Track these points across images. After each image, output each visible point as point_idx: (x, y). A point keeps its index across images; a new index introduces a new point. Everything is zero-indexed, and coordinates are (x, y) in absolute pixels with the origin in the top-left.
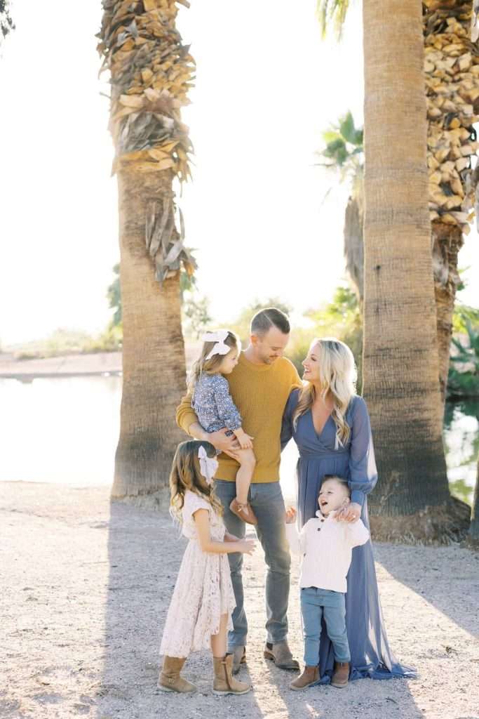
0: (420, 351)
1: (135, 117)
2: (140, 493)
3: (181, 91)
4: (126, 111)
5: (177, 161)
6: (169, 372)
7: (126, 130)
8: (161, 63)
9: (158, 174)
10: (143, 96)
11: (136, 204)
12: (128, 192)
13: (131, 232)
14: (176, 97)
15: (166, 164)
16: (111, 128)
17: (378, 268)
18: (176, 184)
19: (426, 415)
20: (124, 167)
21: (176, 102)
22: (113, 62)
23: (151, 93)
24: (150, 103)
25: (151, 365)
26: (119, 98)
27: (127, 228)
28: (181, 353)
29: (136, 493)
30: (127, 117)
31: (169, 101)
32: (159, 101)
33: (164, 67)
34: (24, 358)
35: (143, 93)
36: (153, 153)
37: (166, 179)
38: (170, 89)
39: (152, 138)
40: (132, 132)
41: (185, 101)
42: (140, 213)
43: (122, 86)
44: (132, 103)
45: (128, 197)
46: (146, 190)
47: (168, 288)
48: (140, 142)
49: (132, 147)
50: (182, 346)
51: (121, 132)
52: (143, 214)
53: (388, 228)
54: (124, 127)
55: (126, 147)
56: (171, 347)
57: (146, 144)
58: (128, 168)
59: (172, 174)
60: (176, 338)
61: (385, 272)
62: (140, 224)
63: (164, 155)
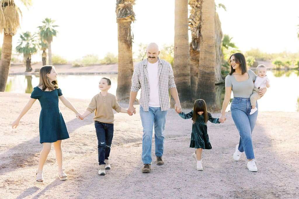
0: (185, 66)
1: (122, 9)
2: (122, 99)
4: (119, 8)
5: (132, 19)
6: (130, 71)
7: (119, 12)
9: (127, 22)
11: (122, 30)
12: (120, 27)
14: (132, 3)
15: (129, 20)
16: (116, 12)
17: (176, 48)
18: (132, 25)
19: (186, 81)
20: (119, 21)
21: (132, 4)
23: (126, 3)
24: (126, 5)
25: (125, 69)
26: (118, 4)
27: (120, 35)
28: (132, 66)
29: (121, 99)
30: (119, 9)
31: (130, 4)
32: (128, 5)
34: (77, 66)
35: (124, 3)
36: (126, 18)
37: (129, 23)
38: (131, 2)
39: (126, 14)
40: (121, 13)
41: (134, 4)
42: (123, 32)
43: (119, 2)
44: (121, 5)
45: (120, 28)
46: (124, 26)
47: (129, 50)
48: (123, 15)
49: (121, 16)
50: (133, 64)
51: (118, 13)
52: (124, 32)
53: (179, 39)
54: (119, 11)
55: (120, 16)
56: (130, 65)
57: (125, 16)
58: (120, 21)
59: (131, 22)
60: (131, 62)
61: (178, 49)
62: (123, 34)
63: (129, 18)
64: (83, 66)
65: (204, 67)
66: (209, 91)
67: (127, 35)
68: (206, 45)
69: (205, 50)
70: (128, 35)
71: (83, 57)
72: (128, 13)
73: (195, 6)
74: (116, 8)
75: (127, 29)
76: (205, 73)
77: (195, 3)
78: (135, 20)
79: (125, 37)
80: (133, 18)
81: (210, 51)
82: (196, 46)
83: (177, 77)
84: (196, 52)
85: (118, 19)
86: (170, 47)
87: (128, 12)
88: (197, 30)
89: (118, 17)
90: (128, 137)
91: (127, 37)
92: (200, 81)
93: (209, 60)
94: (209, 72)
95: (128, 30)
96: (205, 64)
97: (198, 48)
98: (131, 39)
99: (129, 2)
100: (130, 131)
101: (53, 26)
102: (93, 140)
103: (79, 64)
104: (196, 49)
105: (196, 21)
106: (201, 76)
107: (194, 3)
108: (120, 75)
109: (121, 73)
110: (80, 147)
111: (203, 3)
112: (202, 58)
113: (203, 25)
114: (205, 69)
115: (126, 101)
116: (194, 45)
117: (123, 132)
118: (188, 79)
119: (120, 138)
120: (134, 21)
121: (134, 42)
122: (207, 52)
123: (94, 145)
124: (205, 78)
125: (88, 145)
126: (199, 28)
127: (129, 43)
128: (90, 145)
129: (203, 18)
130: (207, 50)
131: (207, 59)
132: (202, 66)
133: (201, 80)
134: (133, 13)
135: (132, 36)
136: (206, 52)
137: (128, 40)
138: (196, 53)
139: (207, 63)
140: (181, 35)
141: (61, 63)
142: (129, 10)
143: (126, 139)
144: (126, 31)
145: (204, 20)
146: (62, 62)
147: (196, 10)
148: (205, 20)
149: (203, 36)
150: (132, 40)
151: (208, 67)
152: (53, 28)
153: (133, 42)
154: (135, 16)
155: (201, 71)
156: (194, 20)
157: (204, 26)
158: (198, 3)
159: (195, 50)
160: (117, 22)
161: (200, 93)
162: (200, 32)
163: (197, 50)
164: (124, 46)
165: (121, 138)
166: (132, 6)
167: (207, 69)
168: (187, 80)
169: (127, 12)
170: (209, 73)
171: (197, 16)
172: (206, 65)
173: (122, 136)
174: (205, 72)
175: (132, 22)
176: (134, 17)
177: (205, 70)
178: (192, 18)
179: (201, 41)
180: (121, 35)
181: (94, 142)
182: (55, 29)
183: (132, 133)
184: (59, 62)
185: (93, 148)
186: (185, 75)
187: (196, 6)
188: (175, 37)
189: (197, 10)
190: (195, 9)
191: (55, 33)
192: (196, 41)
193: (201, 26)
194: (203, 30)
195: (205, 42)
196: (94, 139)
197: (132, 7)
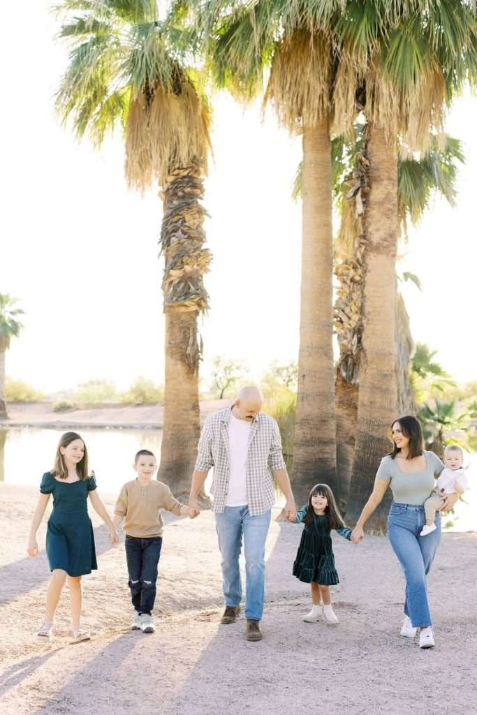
0: (324, 421)
1: (177, 281)
3: (204, 266)
4: (172, 279)
5: (199, 305)
6: (191, 427)
7: (172, 289)
8: (193, 252)
9: (189, 313)
10: (183, 270)
11: (176, 330)
12: (171, 323)
13: (171, 346)
14: (201, 269)
15: (195, 308)
16: (163, 288)
17: (304, 376)
18: (199, 319)
19: (326, 456)
20: (168, 309)
21: (201, 272)
22: (167, 251)
23: (188, 268)
24: (187, 273)
25: (180, 422)
26: (169, 272)
27: (170, 343)
28: (198, 416)
30: (172, 281)
31: (197, 271)
32: (191, 272)
33: (195, 254)
35: (183, 268)
36: (187, 303)
37: (193, 315)
38: (198, 265)
39: (187, 294)
40: (175, 290)
41: (207, 271)
42: (178, 334)
43: (171, 265)
44: (176, 274)
45: (171, 326)
46: (182, 322)
47: (192, 377)
48: (179, 297)
49: (174, 299)
50: (198, 412)
51: (168, 290)
52: (179, 336)
53: (310, 355)
54: (171, 287)
55: (172, 299)
56: (192, 413)
57: (183, 298)
58: (172, 309)
59: (197, 313)
60: (196, 407)
61: (307, 378)
62: (178, 341)
63: (193, 303)
64: (78, 409)
65: (370, 423)
67: (188, 342)
68: (375, 371)
69: (373, 384)
70: (191, 341)
71: (79, 386)
72: (191, 291)
73: (350, 278)
74: (163, 279)
75: (189, 329)
76: (372, 438)
77: (348, 273)
78: (208, 307)
79: (181, 348)
80: (203, 304)
81: (384, 387)
82: (350, 373)
83: (303, 445)
84: (349, 388)
85: (166, 304)
86: (287, 369)
87: (193, 288)
88: (353, 336)
89: (166, 300)
90: (185, 597)
91: (188, 346)
92: (359, 457)
93: (382, 407)
94: (379, 436)
95: (191, 331)
96: (370, 416)
97: (354, 376)
98: (197, 351)
99: (195, 267)
100: (189, 580)
101: (12, 313)
102: (99, 600)
103: (70, 402)
104: (350, 380)
105: (350, 315)
106: (362, 445)
107: (347, 271)
108: (168, 437)
109: (170, 432)
110: (65, 618)
111: (368, 274)
112: (366, 403)
113: (367, 324)
114: (371, 429)
116: (346, 371)
117: (172, 581)
118: (331, 453)
119: (164, 598)
120: (205, 310)
121: (202, 360)
122: (378, 388)
123: (101, 614)
124: (372, 450)
125: (86, 614)
126: (358, 331)
127: (192, 362)
128: (90, 613)
129: (367, 309)
130: (375, 383)
131: (378, 405)
132: (365, 422)
133: (362, 454)
134: (203, 290)
135: (199, 345)
136: (374, 388)
137: (189, 355)
138: (349, 390)
139: (377, 415)
140: (315, 347)
141: (27, 400)
142: (194, 286)
143: (179, 601)
144: (185, 332)
145: (369, 313)
146: (28, 397)
147: (351, 289)
148: (372, 314)
149: (368, 351)
150: (199, 354)
152: (12, 317)
153: (200, 361)
154: (208, 299)
155: (362, 434)
156: (347, 310)
157: (370, 326)
158: (355, 271)
159: (347, 381)
160: (164, 312)
161: (360, 487)
162: (359, 341)
163: (353, 382)
164: (180, 368)
165: (166, 596)
166: (201, 276)
167: (376, 427)
168: (326, 453)
169: (189, 288)
170: (381, 439)
171: (352, 303)
172: (373, 420)
173: (171, 592)
174: (371, 436)
175: (201, 312)
176: (205, 301)
177: (372, 431)
178: (342, 306)
179: (362, 361)
180: (173, 342)
181: (100, 607)
182: (16, 318)
183: (194, 586)
184: (23, 397)
185: (97, 622)
186: (323, 442)
187: (352, 280)
188: (301, 351)
189: (353, 288)
190: (350, 286)
191: (15, 329)
192: (350, 360)
193: (362, 326)
194: (368, 337)
195: (372, 366)
196: (101, 597)
197: (200, 278)
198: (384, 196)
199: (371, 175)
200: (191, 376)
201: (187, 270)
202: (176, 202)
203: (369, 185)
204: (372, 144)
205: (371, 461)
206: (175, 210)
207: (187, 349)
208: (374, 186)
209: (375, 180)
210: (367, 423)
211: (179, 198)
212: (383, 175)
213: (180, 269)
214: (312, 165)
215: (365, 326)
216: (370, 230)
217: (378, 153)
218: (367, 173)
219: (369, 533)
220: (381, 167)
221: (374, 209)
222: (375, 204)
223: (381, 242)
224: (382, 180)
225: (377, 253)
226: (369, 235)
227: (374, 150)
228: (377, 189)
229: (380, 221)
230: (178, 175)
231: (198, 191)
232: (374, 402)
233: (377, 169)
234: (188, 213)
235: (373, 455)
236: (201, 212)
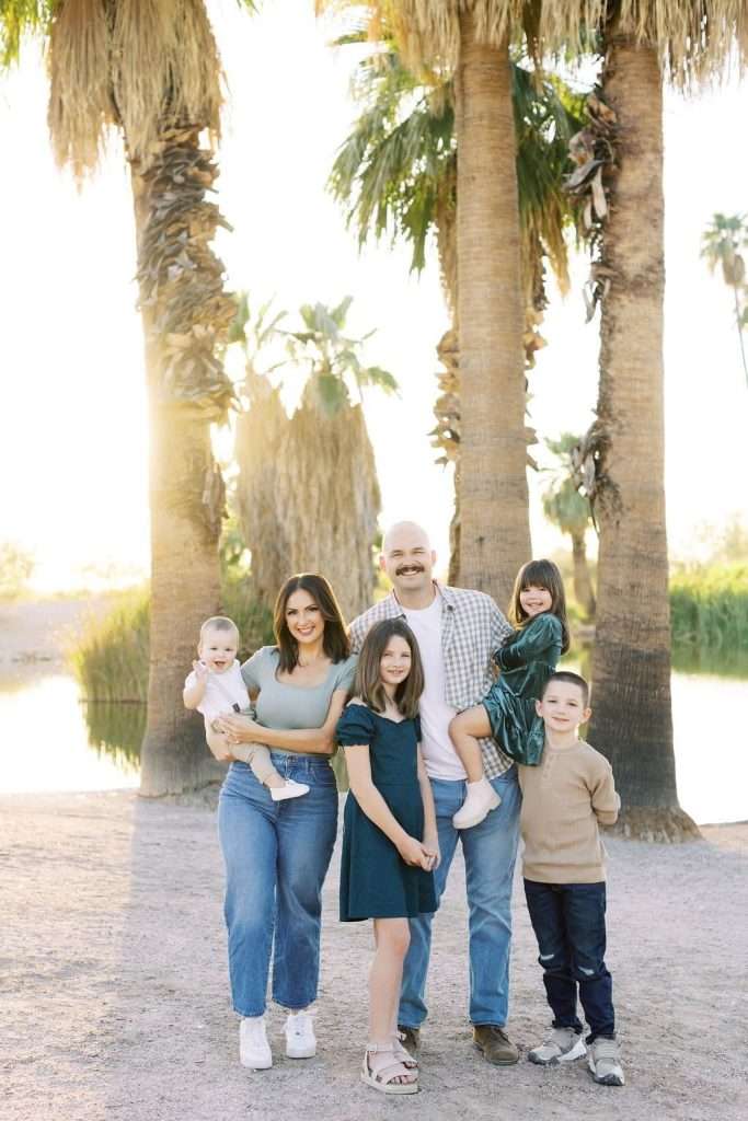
1: (179, 356)
2: (185, 790)
3: (222, 327)
4: (169, 352)
5: (221, 406)
7: (170, 373)
8: (210, 298)
9: (202, 422)
10: (190, 333)
11: (178, 455)
14: (216, 333)
15: (212, 411)
17: (481, 539)
21: (216, 340)
23: (198, 330)
24: (197, 341)
26: (166, 336)
27: (165, 482)
29: (179, 790)
30: (170, 357)
31: (211, 339)
32: (204, 339)
33: (213, 301)
35: (190, 329)
36: (201, 401)
38: (214, 326)
39: (202, 383)
40: (178, 375)
42: (184, 465)
43: (170, 323)
44: (179, 342)
46: (190, 440)
47: (213, 550)
48: (189, 388)
49: (178, 391)
51: (162, 374)
52: (186, 469)
54: (166, 368)
55: (172, 392)
57: (196, 390)
61: (488, 545)
62: (182, 478)
63: (211, 402)
65: (630, 626)
66: (655, 740)
67: (203, 480)
68: (639, 525)
69: (635, 549)
70: (210, 479)
72: (208, 376)
75: (203, 453)
76: (637, 655)
79: (190, 493)
80: (227, 402)
81: (656, 555)
91: (203, 489)
94: (652, 651)
95: (207, 457)
96: (632, 613)
98: (222, 499)
106: (616, 669)
109: (173, 664)
111: (619, 337)
113: (619, 434)
114: (634, 638)
115: (206, 799)
124: (638, 679)
126: (596, 447)
127: (211, 521)
129: (617, 405)
130: (640, 547)
131: (645, 591)
132: (621, 624)
133: (615, 686)
136: (638, 558)
137: (207, 505)
139: (644, 609)
140: (502, 484)
142: (215, 366)
144: (196, 461)
145: (622, 413)
148: (629, 414)
149: (622, 488)
151: (648, 630)
155: (613, 648)
157: (624, 438)
162: (600, 466)
164: (189, 532)
167: (643, 634)
169: (206, 370)
170: (655, 657)
172: (637, 619)
174: (635, 651)
177: (636, 641)
180: (175, 481)
193: (606, 437)
194: (621, 459)
195: (630, 515)
198: (648, 183)
199: (620, 141)
200: (210, 548)
201: (197, 335)
202: (170, 196)
203: (617, 163)
204: (621, 79)
205: (636, 701)
206: (172, 212)
207: (201, 494)
208: (626, 163)
209: (630, 152)
210: (625, 626)
211: (176, 186)
212: (646, 143)
213: (185, 332)
214: (485, 122)
215: (613, 437)
216: (619, 249)
217: (634, 99)
218: (612, 137)
219: (645, 839)
220: (639, 125)
221: (626, 208)
222: (630, 199)
223: (643, 274)
224: (643, 152)
225: (636, 295)
226: (617, 260)
227: (626, 94)
228: (633, 169)
229: (639, 232)
230: (170, 140)
231: (206, 176)
232: (639, 585)
233: (633, 130)
234: (195, 219)
235: (641, 688)
236: (214, 218)
